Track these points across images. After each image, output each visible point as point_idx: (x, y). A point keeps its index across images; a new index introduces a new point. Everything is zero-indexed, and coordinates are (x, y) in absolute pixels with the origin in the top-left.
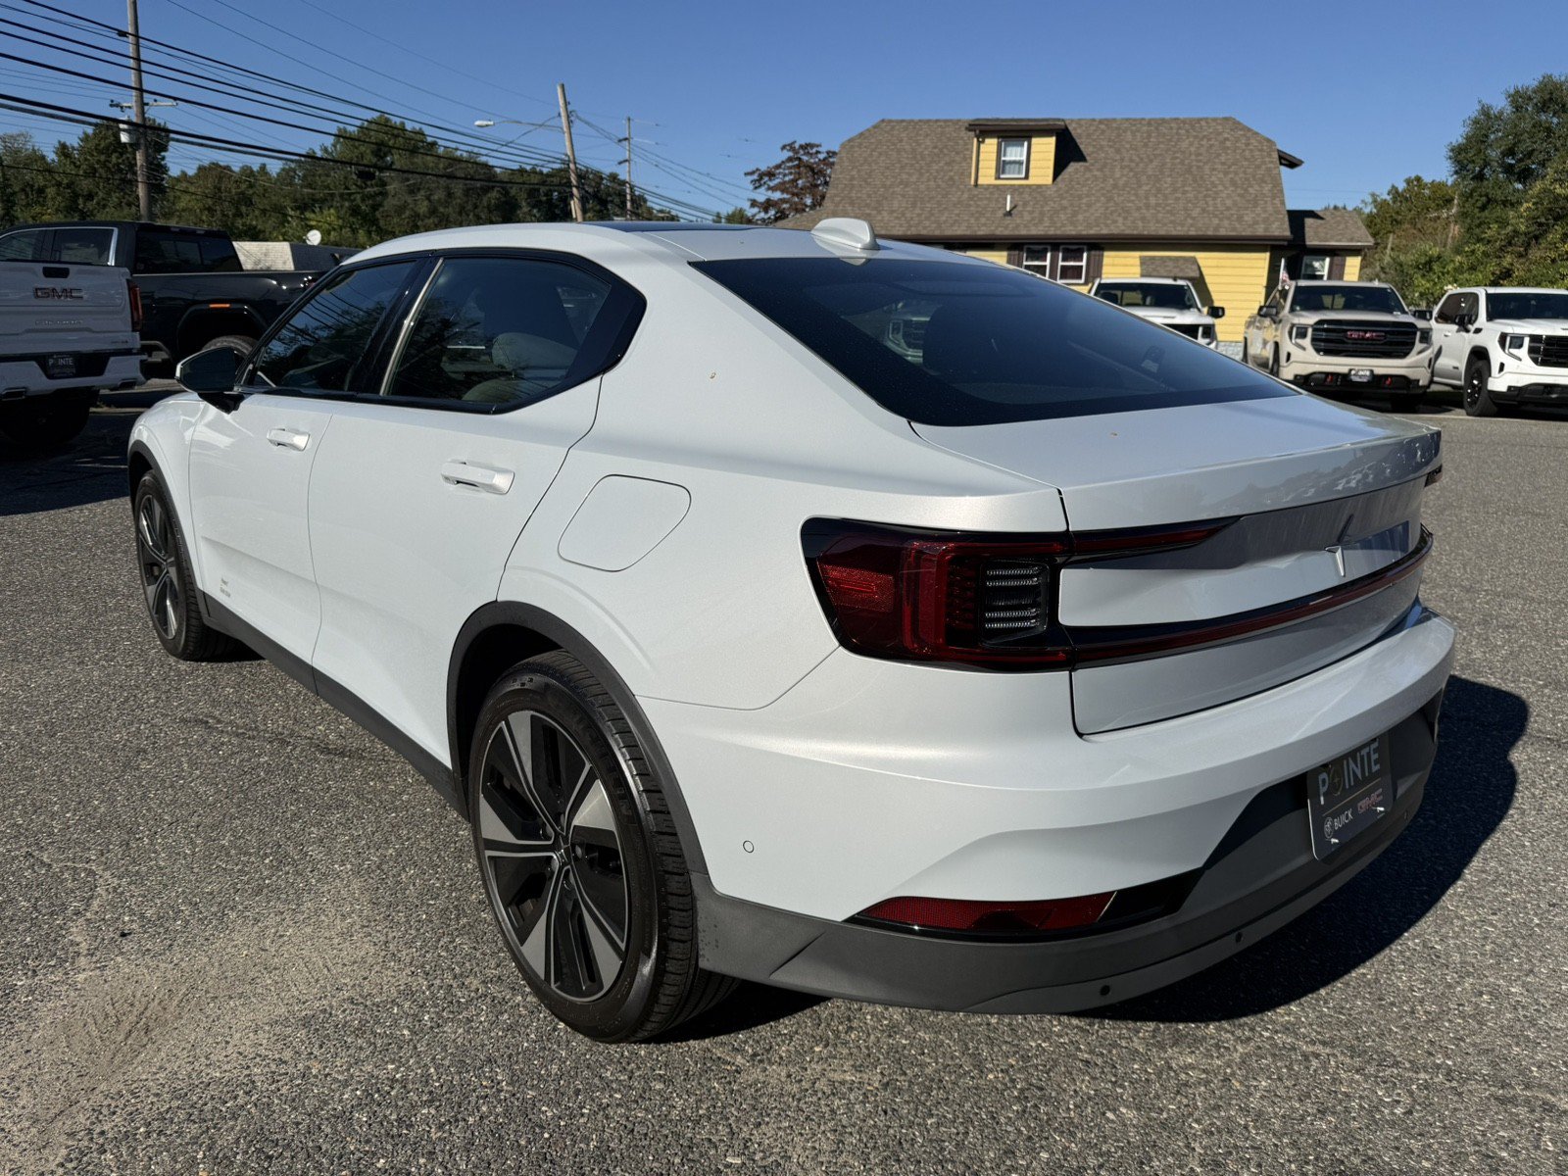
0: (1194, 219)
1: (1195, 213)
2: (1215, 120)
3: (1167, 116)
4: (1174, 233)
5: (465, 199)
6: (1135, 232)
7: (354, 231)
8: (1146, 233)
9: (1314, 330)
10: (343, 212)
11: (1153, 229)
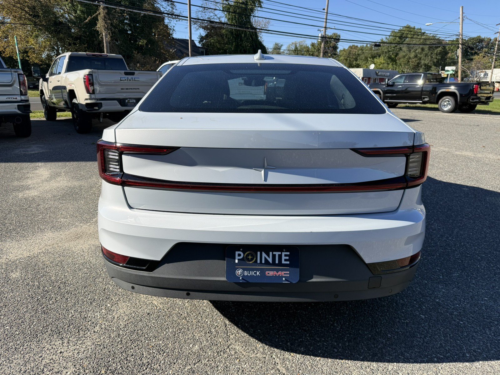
5: (428, 51)
7: (388, 64)
10: (385, 58)
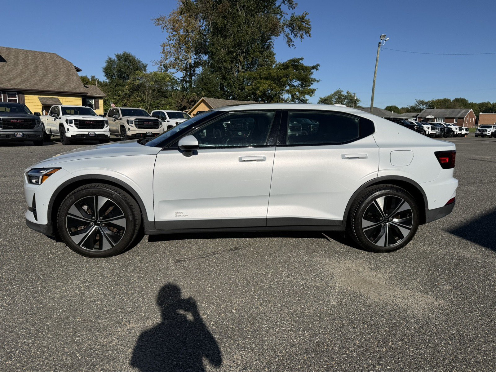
0: (55, 85)
1: (55, 83)
2: (50, 53)
3: (33, 50)
4: (50, 90)
6: (36, 89)
8: (39, 89)
9: (135, 121)
11: (41, 88)
